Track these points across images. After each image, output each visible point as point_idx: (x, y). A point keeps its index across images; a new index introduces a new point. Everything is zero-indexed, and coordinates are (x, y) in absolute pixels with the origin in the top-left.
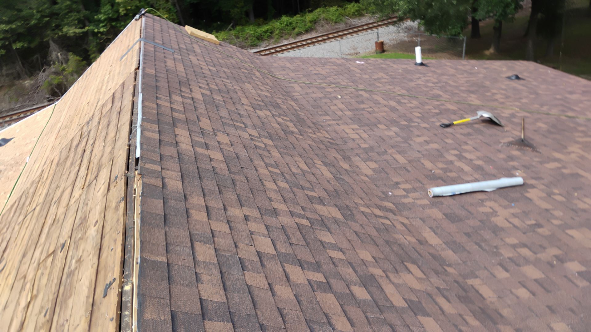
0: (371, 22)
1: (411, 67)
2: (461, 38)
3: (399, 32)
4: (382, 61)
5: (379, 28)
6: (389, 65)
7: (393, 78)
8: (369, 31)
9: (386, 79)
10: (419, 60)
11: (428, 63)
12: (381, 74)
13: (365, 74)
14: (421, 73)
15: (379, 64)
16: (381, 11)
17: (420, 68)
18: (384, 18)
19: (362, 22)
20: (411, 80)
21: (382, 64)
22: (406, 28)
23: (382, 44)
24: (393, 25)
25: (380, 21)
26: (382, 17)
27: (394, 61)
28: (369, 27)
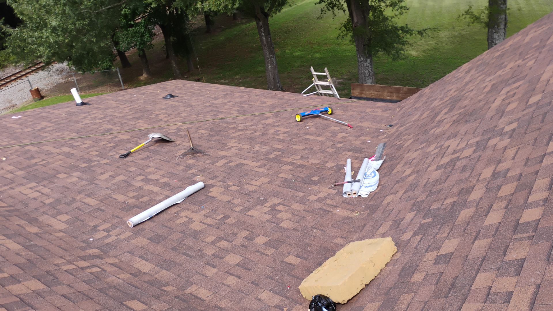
0: (17, 71)
1: (75, 109)
2: (114, 70)
3: (51, 76)
4: (41, 110)
5: (29, 76)
6: (49, 112)
7: (58, 124)
8: (19, 81)
9: (50, 127)
10: (78, 100)
11: (89, 101)
12: (44, 124)
13: (26, 127)
14: (85, 113)
15: (39, 114)
16: (24, 59)
17: (83, 107)
18: (31, 65)
19: (7, 73)
20: (77, 122)
21: (42, 113)
22: (57, 70)
23: (37, 91)
24: (42, 70)
25: (27, 69)
26: (27, 64)
27: (54, 107)
28: (17, 77)
